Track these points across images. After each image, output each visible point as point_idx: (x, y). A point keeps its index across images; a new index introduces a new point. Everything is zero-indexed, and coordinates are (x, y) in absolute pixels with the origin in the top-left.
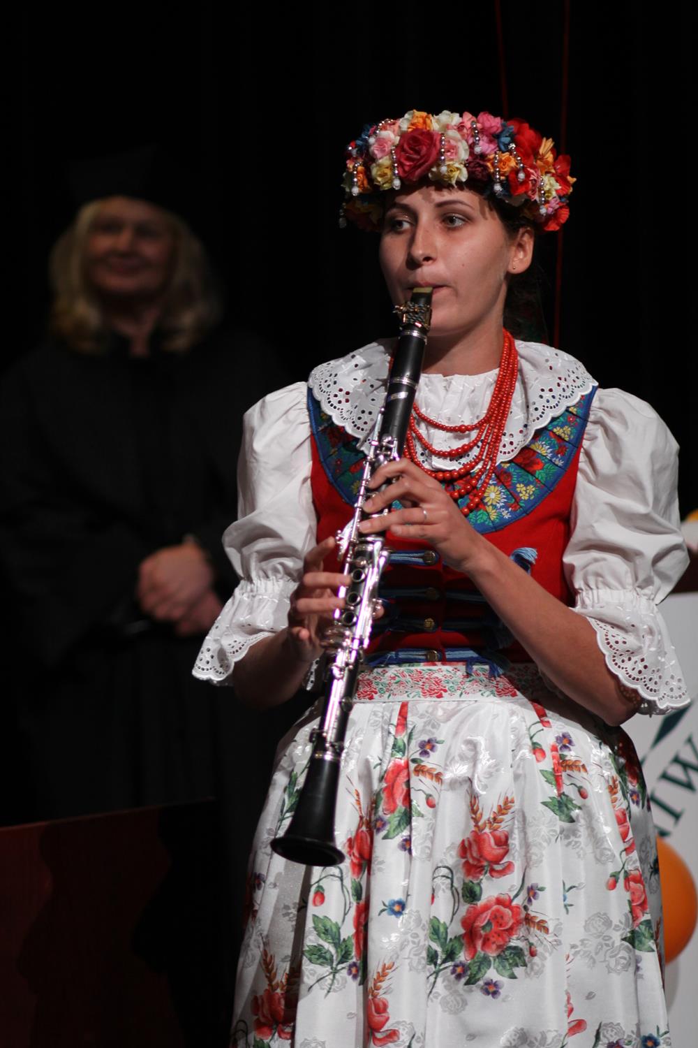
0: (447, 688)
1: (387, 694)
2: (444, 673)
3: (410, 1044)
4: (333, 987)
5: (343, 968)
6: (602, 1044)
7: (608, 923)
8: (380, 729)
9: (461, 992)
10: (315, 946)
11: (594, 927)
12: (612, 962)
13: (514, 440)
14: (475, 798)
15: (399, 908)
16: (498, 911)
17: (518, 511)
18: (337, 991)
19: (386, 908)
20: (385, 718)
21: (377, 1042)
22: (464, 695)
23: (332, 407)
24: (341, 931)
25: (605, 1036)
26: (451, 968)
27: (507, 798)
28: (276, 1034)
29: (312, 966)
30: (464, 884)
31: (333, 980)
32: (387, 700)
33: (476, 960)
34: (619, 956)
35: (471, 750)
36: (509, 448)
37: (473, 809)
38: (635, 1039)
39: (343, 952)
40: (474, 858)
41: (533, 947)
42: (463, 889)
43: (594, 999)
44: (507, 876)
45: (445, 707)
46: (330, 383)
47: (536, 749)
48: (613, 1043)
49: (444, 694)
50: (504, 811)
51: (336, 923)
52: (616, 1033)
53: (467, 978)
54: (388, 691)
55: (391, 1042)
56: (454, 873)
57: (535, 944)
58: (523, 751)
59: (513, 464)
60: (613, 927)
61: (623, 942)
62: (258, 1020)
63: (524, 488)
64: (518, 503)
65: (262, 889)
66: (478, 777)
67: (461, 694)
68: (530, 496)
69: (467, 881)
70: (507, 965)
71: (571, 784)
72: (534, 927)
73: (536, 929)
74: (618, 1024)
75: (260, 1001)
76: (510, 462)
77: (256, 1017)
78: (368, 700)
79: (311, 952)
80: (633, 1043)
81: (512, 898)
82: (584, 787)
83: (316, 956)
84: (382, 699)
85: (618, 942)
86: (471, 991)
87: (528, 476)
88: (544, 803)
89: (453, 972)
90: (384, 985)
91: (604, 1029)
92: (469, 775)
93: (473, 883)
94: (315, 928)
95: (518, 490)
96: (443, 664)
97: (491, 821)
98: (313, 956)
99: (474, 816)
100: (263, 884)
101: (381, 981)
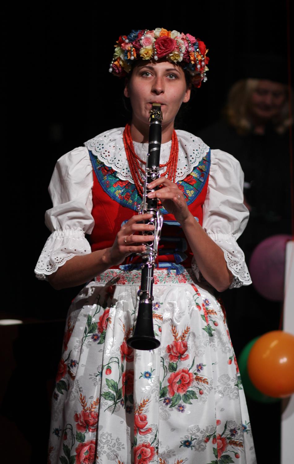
0: (159, 280)
1: (132, 282)
2: (158, 273)
3: (156, 433)
4: (115, 410)
5: (119, 402)
6: (228, 430)
7: (229, 378)
8: (131, 298)
9: (168, 411)
10: (107, 392)
11: (222, 380)
12: (231, 395)
13: (183, 172)
14: (175, 327)
15: (148, 375)
16: (183, 375)
17: (188, 202)
18: (116, 412)
19: (142, 375)
20: (133, 293)
21: (141, 434)
22: (166, 283)
23: (103, 159)
24: (118, 385)
25: (229, 427)
26: (163, 400)
27: (188, 327)
28: (88, 430)
29: (106, 401)
30: (170, 364)
31: (115, 407)
32: (132, 285)
33: (175, 397)
34: (234, 392)
35: (171, 306)
36: (181, 175)
37: (174, 332)
38: (241, 428)
39: (119, 394)
40: (174, 353)
41: (201, 390)
42: (169, 366)
43: (224, 411)
44: (187, 360)
45: (160, 288)
46: (100, 148)
47: (198, 305)
48: (232, 429)
49: (158, 282)
50: (187, 333)
51: (116, 382)
52: (233, 425)
53: (171, 404)
54: (132, 281)
55: (149, 433)
56: (164, 360)
57: (202, 389)
58: (193, 306)
59: (183, 182)
60: (231, 380)
61: (236, 386)
62: (78, 424)
63: (190, 192)
64: (188, 198)
65: (77, 367)
66: (175, 318)
67: (165, 282)
68: (192, 195)
69: (171, 362)
70: (188, 398)
71: (210, 320)
72: (202, 382)
73: (202, 383)
74: (234, 421)
75: (79, 416)
76: (182, 181)
77: (77, 423)
78: (122, 285)
79: (106, 395)
80: (241, 429)
81: (189, 369)
82: (216, 321)
83: (108, 397)
84: (129, 285)
85: (233, 386)
86: (172, 410)
87: (190, 186)
88: (203, 329)
89: (164, 402)
90: (144, 409)
91: (228, 424)
92: (171, 317)
93: (174, 363)
94: (107, 384)
95: (187, 193)
96: (158, 270)
97: (182, 337)
98: (106, 397)
99: (174, 335)
100: (77, 365)
101: (143, 407)
